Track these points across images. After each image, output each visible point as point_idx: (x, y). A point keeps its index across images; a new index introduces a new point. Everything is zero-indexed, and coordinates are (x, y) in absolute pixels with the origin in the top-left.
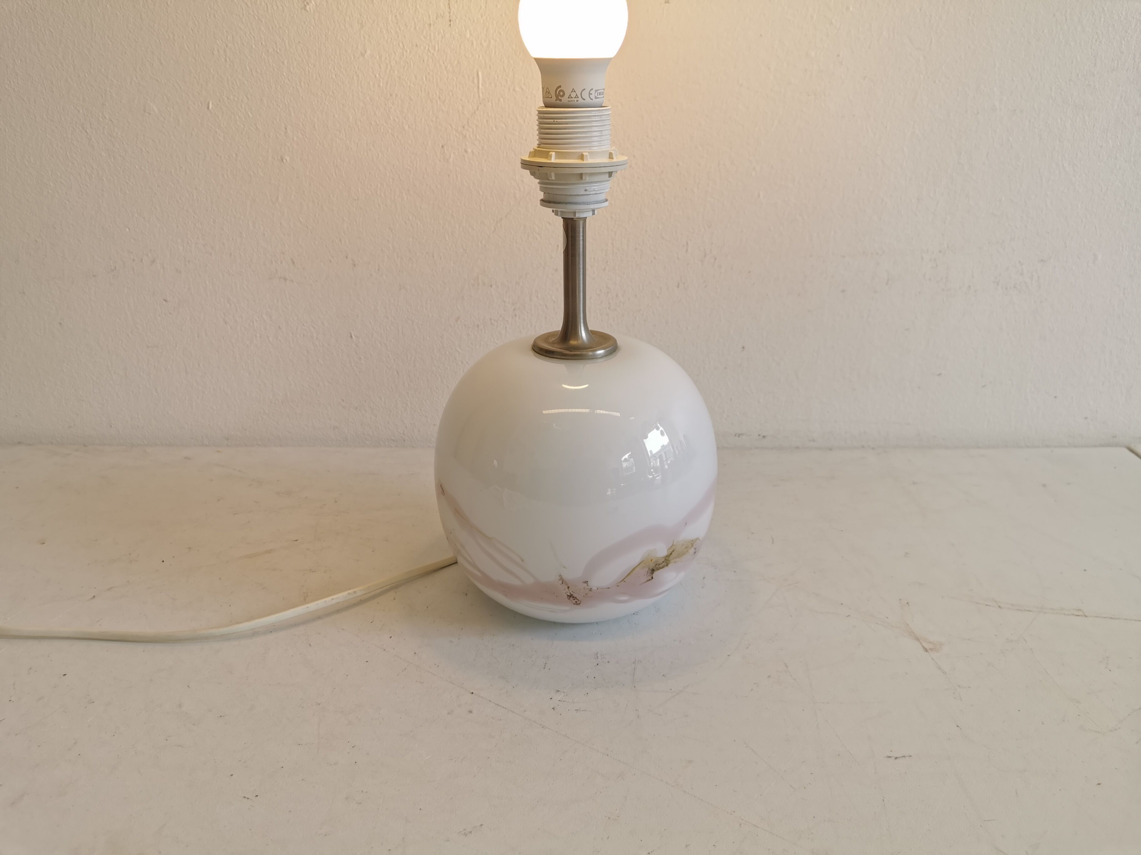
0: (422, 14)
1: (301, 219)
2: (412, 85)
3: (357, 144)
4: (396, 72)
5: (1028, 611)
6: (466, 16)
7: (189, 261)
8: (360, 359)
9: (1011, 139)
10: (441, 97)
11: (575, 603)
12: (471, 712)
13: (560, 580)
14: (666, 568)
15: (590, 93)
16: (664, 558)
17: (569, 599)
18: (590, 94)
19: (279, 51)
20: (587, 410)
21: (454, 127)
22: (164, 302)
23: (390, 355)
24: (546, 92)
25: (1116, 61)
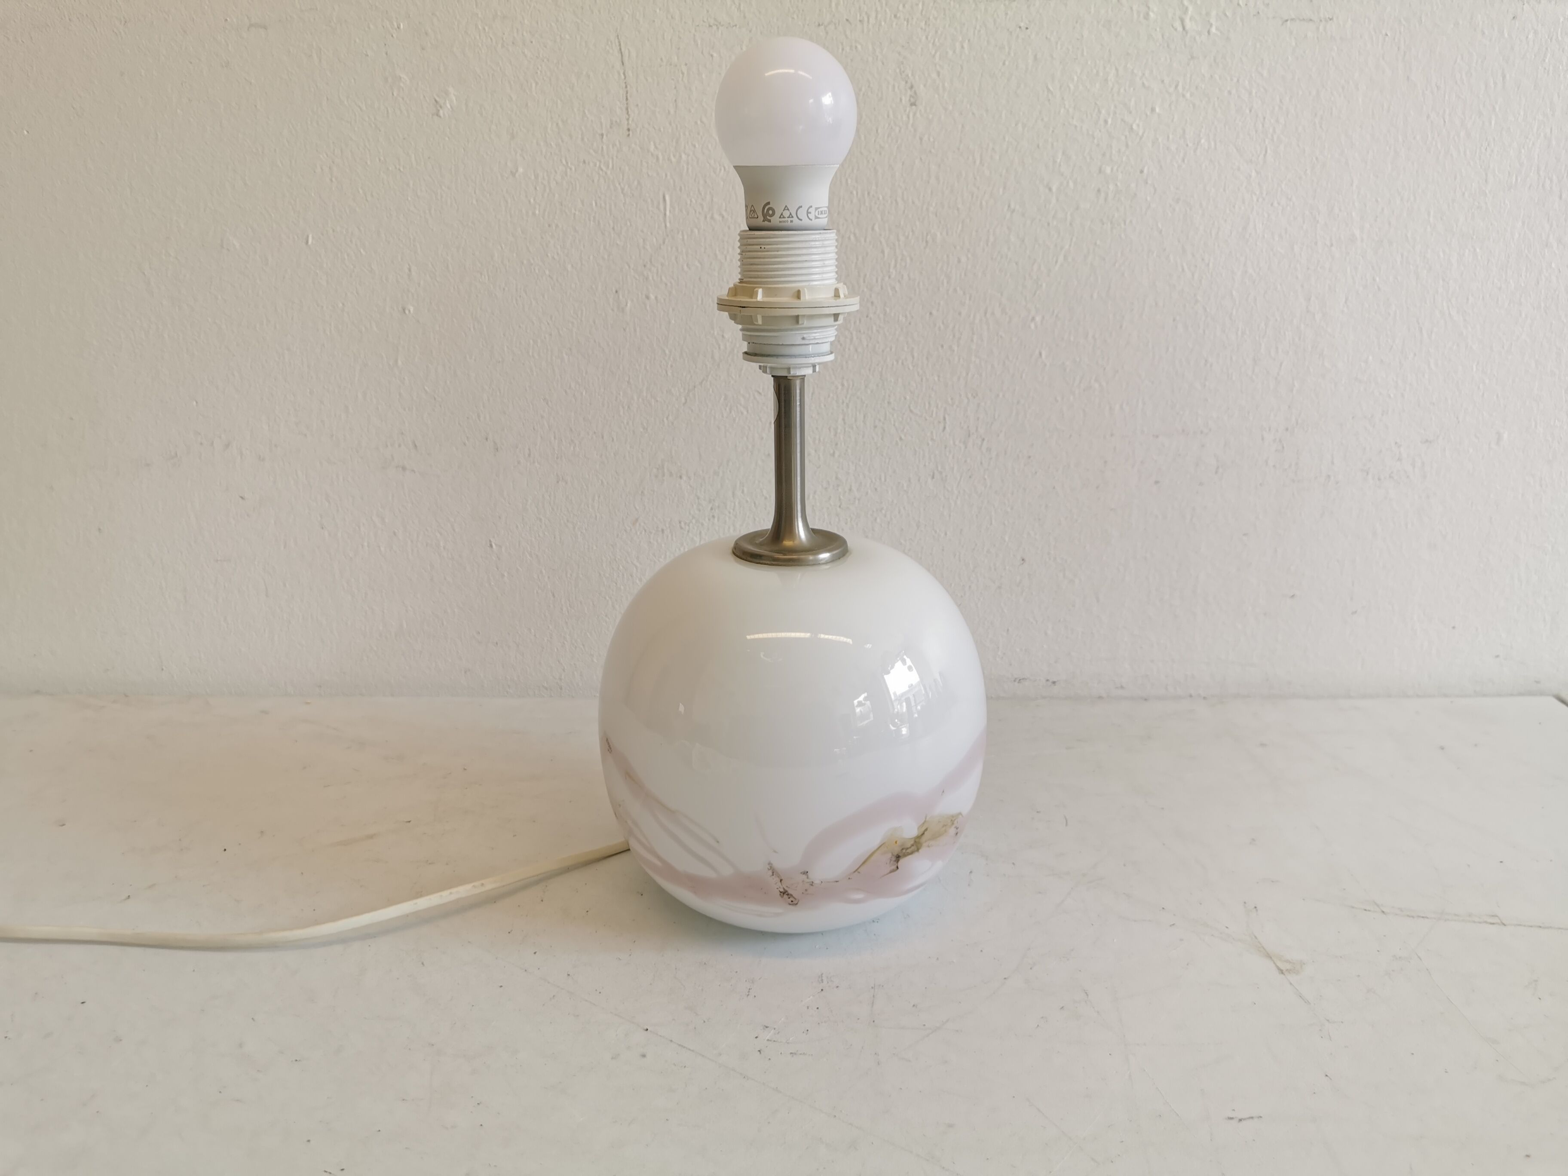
0: (592, 121)
1: (426, 388)
2: (577, 213)
3: (504, 289)
4: (557, 195)
5: (1423, 917)
6: (649, 124)
7: (276, 446)
8: (503, 576)
9: (1378, 279)
10: (616, 227)
11: (791, 903)
12: (644, 1056)
13: (769, 870)
14: (916, 854)
15: (809, 211)
16: (913, 840)
17: (782, 897)
18: (808, 213)
19: (402, 169)
20: (808, 635)
21: (632, 266)
22: (240, 499)
23: (544, 572)
24: (751, 211)
25: (1514, 175)
